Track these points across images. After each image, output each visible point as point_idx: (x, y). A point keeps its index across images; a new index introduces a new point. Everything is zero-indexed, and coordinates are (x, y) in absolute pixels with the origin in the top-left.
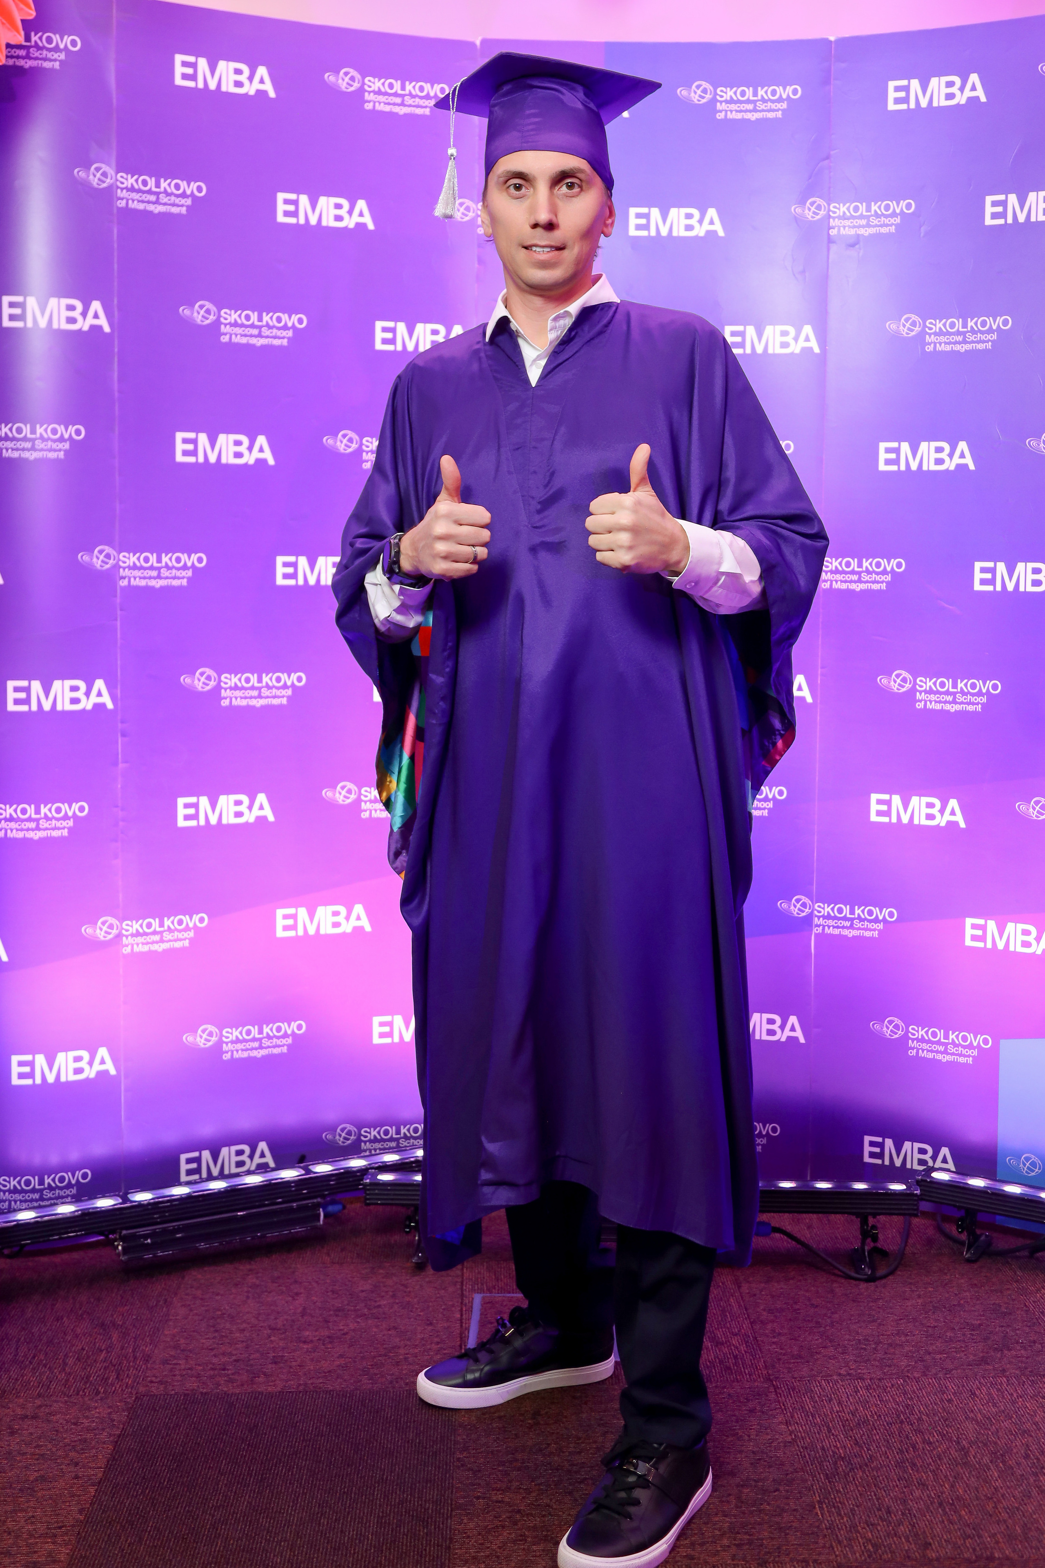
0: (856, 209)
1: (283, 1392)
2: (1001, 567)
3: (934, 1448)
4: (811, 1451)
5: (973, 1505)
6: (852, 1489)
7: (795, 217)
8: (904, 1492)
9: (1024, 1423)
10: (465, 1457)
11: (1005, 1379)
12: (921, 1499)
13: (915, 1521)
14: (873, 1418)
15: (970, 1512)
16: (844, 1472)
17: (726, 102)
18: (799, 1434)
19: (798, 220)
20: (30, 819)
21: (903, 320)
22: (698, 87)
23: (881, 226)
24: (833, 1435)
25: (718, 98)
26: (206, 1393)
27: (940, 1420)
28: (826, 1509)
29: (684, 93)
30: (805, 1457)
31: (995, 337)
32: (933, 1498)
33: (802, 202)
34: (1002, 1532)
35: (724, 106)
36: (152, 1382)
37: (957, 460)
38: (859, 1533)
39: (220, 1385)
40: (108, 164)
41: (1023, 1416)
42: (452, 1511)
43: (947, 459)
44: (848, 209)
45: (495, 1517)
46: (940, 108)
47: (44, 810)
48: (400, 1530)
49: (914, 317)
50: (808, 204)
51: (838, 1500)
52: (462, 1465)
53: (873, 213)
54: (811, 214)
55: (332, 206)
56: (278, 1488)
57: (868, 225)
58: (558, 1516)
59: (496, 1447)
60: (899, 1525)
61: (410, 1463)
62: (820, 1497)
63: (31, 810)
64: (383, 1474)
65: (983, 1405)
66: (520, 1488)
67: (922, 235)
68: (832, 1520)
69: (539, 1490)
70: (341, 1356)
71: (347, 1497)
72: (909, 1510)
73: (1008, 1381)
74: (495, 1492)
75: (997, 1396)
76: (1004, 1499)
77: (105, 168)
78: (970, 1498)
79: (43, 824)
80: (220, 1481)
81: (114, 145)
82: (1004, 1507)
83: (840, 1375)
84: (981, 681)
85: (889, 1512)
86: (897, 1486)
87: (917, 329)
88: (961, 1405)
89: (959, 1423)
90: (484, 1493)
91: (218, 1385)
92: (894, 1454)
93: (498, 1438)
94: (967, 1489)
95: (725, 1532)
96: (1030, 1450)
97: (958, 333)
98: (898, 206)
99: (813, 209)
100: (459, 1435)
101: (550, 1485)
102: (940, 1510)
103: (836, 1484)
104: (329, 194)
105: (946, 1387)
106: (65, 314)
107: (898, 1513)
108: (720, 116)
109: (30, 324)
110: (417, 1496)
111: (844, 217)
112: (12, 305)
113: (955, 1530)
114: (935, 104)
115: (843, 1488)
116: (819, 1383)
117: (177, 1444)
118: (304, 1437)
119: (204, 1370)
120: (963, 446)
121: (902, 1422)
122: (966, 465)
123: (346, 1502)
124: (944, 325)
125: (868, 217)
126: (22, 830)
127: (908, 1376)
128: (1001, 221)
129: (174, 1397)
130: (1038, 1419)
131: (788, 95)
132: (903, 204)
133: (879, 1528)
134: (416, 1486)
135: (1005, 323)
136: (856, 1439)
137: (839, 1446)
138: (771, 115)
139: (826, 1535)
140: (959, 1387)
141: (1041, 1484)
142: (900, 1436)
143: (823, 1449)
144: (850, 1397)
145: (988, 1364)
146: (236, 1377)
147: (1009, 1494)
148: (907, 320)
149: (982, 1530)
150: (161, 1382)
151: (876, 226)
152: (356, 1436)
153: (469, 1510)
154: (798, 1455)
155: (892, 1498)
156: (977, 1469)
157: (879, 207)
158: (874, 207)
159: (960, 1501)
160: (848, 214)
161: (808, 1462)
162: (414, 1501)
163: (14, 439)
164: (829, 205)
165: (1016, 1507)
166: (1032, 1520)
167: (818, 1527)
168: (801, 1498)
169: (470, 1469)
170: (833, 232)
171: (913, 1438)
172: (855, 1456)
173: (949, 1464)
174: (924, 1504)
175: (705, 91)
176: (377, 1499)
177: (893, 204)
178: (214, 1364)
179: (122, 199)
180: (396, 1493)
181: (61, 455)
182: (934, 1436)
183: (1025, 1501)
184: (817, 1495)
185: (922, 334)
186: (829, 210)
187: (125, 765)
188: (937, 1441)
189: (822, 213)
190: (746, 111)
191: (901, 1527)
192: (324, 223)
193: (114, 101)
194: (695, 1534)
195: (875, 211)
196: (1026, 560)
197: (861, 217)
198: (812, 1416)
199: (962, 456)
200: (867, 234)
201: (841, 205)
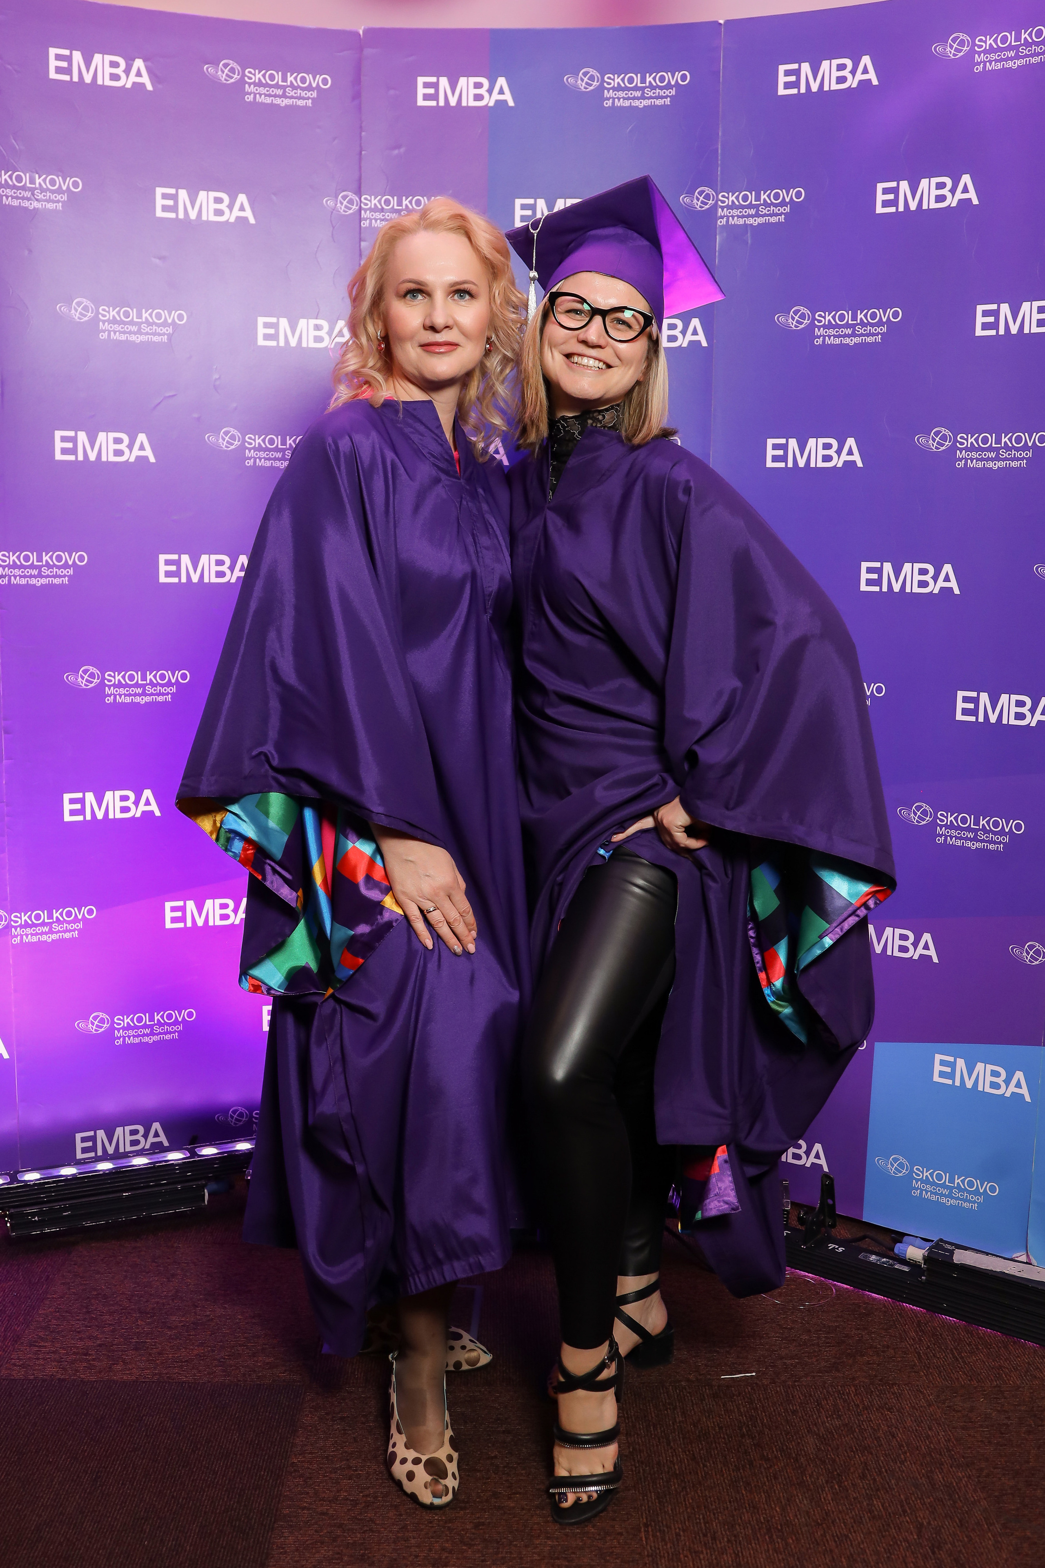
0: (745, 198)
1: (137, 1382)
2: (888, 568)
3: (771, 1466)
4: (646, 1467)
5: (802, 1532)
6: (681, 1510)
8: (733, 1516)
9: (866, 1438)
10: (299, 1461)
11: (853, 1388)
12: (750, 1524)
13: (739, 1549)
14: (715, 1430)
15: (797, 1539)
16: (676, 1491)
17: (614, 89)
18: (637, 1446)
21: (791, 313)
22: (585, 74)
23: (771, 215)
24: (671, 1448)
25: (605, 84)
26: (64, 1380)
27: (781, 1434)
28: (651, 1533)
29: (571, 80)
30: (639, 1472)
31: (884, 329)
32: (762, 1523)
34: (827, 1564)
35: (611, 93)
36: (15, 1365)
37: (844, 457)
38: (681, 1562)
39: (78, 1371)
41: (865, 1430)
42: (274, 1522)
43: (835, 456)
44: (737, 198)
45: (316, 1531)
46: (831, 92)
48: (219, 1541)
49: (803, 310)
50: (696, 193)
51: (664, 1523)
52: (295, 1471)
53: (762, 202)
54: (700, 204)
55: (211, 200)
56: (109, 1489)
57: (758, 215)
58: (379, 1532)
59: (333, 1451)
60: (723, 1554)
61: (244, 1466)
62: (647, 1519)
64: (215, 1478)
65: (827, 1418)
66: (347, 1499)
68: (655, 1547)
69: (365, 1502)
70: (202, 1344)
71: (174, 1502)
72: (735, 1536)
73: (856, 1390)
74: (322, 1502)
75: (843, 1407)
76: (834, 1527)
78: (799, 1524)
80: (55, 1477)
82: (833, 1536)
83: (688, 1380)
85: (714, 1538)
86: (727, 1508)
87: (806, 322)
88: (805, 1417)
89: (800, 1438)
90: (310, 1504)
91: (77, 1371)
92: (729, 1471)
93: (336, 1442)
94: (798, 1513)
95: (544, 1557)
96: (868, 1470)
97: (848, 326)
98: (788, 194)
99: (701, 198)
100: (298, 1437)
101: (377, 1497)
102: (767, 1537)
103: (666, 1505)
104: (208, 189)
105: (793, 1397)
107: (723, 1539)
108: (608, 103)
110: (243, 1504)
111: (732, 207)
113: (779, 1560)
114: (826, 88)
115: (672, 1510)
116: (666, 1388)
117: (24, 1435)
118: (147, 1433)
119: (67, 1354)
120: (851, 442)
121: (743, 1436)
122: (854, 462)
123: (173, 1508)
124: (834, 318)
125: (757, 207)
127: (756, 1384)
128: (893, 209)
129: (32, 1382)
130: (880, 1434)
131: (677, 82)
132: (793, 192)
133: (702, 1557)
134: (244, 1493)
135: (895, 315)
136: (693, 1454)
137: (675, 1460)
138: (659, 102)
139: (646, 1563)
140: (806, 1397)
141: (873, 1508)
142: (738, 1451)
143: (658, 1463)
144: (695, 1406)
145: (838, 1371)
146: (96, 1363)
147: (839, 1520)
148: (796, 313)
149: (807, 1561)
150: (23, 1366)
151: (765, 215)
152: (198, 1435)
153: (292, 1521)
154: (632, 1471)
155: (719, 1523)
156: (811, 1490)
157: (769, 196)
158: (763, 196)
159: (788, 1527)
160: (737, 203)
161: (641, 1479)
162: (240, 1510)
164: (718, 195)
165: (845, 1535)
166: (859, 1550)
167: (640, 1554)
168: (628, 1519)
169: (301, 1476)
170: (721, 222)
171: (751, 1453)
172: (690, 1473)
173: (784, 1485)
174: (752, 1530)
175: (592, 78)
176: (203, 1505)
177: (782, 193)
178: (77, 1348)
180: (224, 1499)
182: (773, 1452)
183: (856, 1528)
184: (644, 1517)
185: (812, 327)
186: (718, 200)
188: (776, 1457)
189: (711, 202)
190: (634, 98)
191: (725, 1556)
192: (204, 218)
194: (514, 1558)
195: (765, 200)
197: (751, 206)
198: (654, 1427)
199: (850, 452)
200: (755, 223)
201: (730, 194)
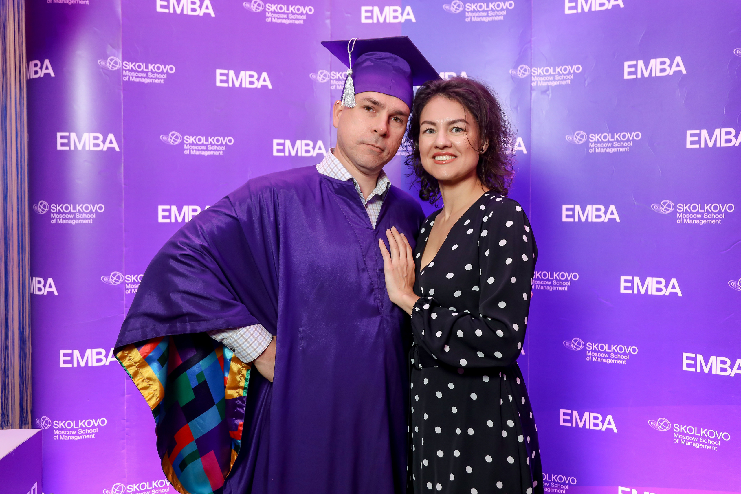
0: (547, 71)
2: (637, 280)
7: (511, 76)
17: (471, 12)
19: (514, 78)
20: (73, 429)
21: (575, 134)
22: (455, 4)
23: (562, 80)
25: (467, 10)
29: (447, 7)
31: (631, 144)
33: (515, 67)
35: (470, 14)
37: (609, 216)
40: (118, 57)
43: (603, 215)
44: (542, 71)
46: (596, 12)
47: (81, 424)
49: (582, 133)
50: (519, 68)
53: (557, 72)
54: (521, 74)
55: (248, 76)
57: (554, 80)
63: (73, 424)
67: (586, 85)
77: (116, 59)
79: (80, 431)
81: (121, 46)
84: (625, 347)
87: (584, 139)
97: (609, 142)
98: (572, 69)
99: (522, 71)
104: (246, 70)
106: (93, 141)
108: (468, 20)
109: (72, 148)
111: (540, 76)
112: (62, 137)
114: (593, 9)
120: (612, 207)
122: (615, 219)
124: (600, 137)
125: (554, 75)
126: (68, 435)
128: (634, 77)
131: (507, 7)
132: (575, 67)
135: (637, 136)
138: (497, 19)
148: (578, 134)
151: (559, 80)
157: (561, 70)
158: (558, 70)
160: (542, 74)
163: (64, 213)
164: (531, 69)
170: (534, 84)
175: (459, 6)
177: (569, 68)
179: (126, 76)
181: (91, 221)
185: (587, 143)
186: (531, 72)
187: (129, 395)
189: (527, 73)
190: (483, 17)
192: (243, 86)
193: (121, 21)
195: (558, 72)
196: (652, 276)
197: (550, 75)
199: (612, 213)
200: (553, 85)
201: (539, 69)
